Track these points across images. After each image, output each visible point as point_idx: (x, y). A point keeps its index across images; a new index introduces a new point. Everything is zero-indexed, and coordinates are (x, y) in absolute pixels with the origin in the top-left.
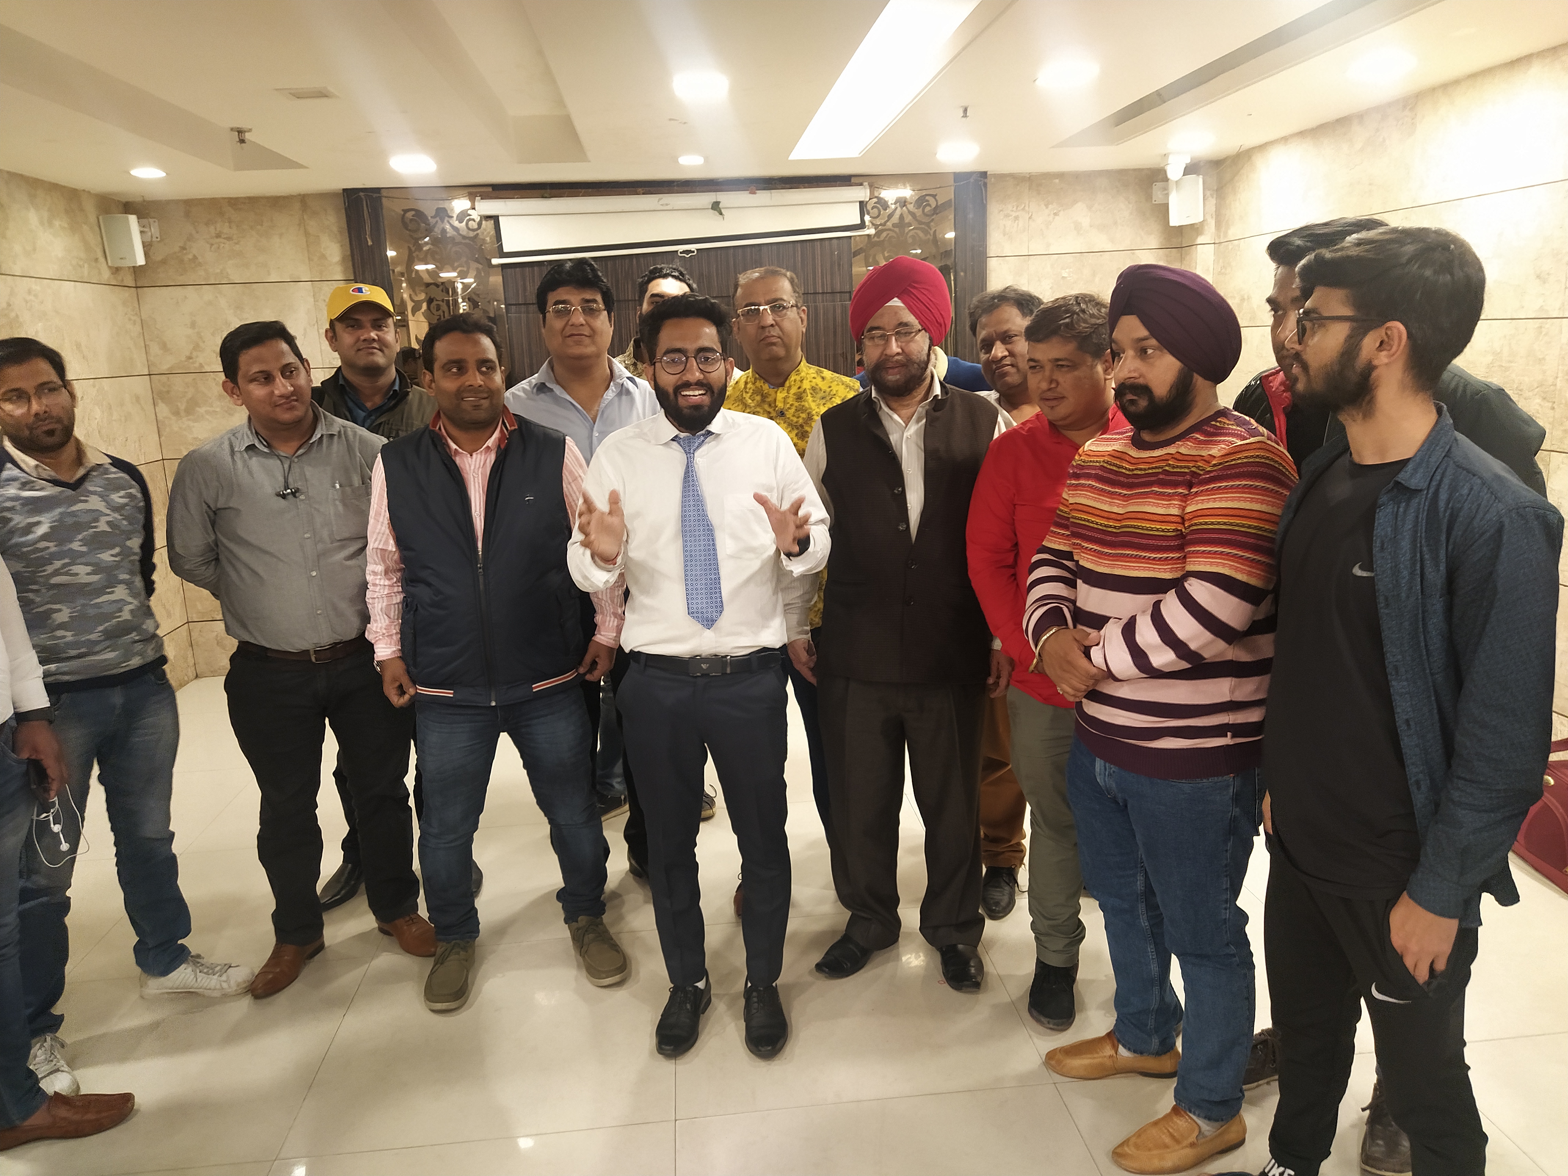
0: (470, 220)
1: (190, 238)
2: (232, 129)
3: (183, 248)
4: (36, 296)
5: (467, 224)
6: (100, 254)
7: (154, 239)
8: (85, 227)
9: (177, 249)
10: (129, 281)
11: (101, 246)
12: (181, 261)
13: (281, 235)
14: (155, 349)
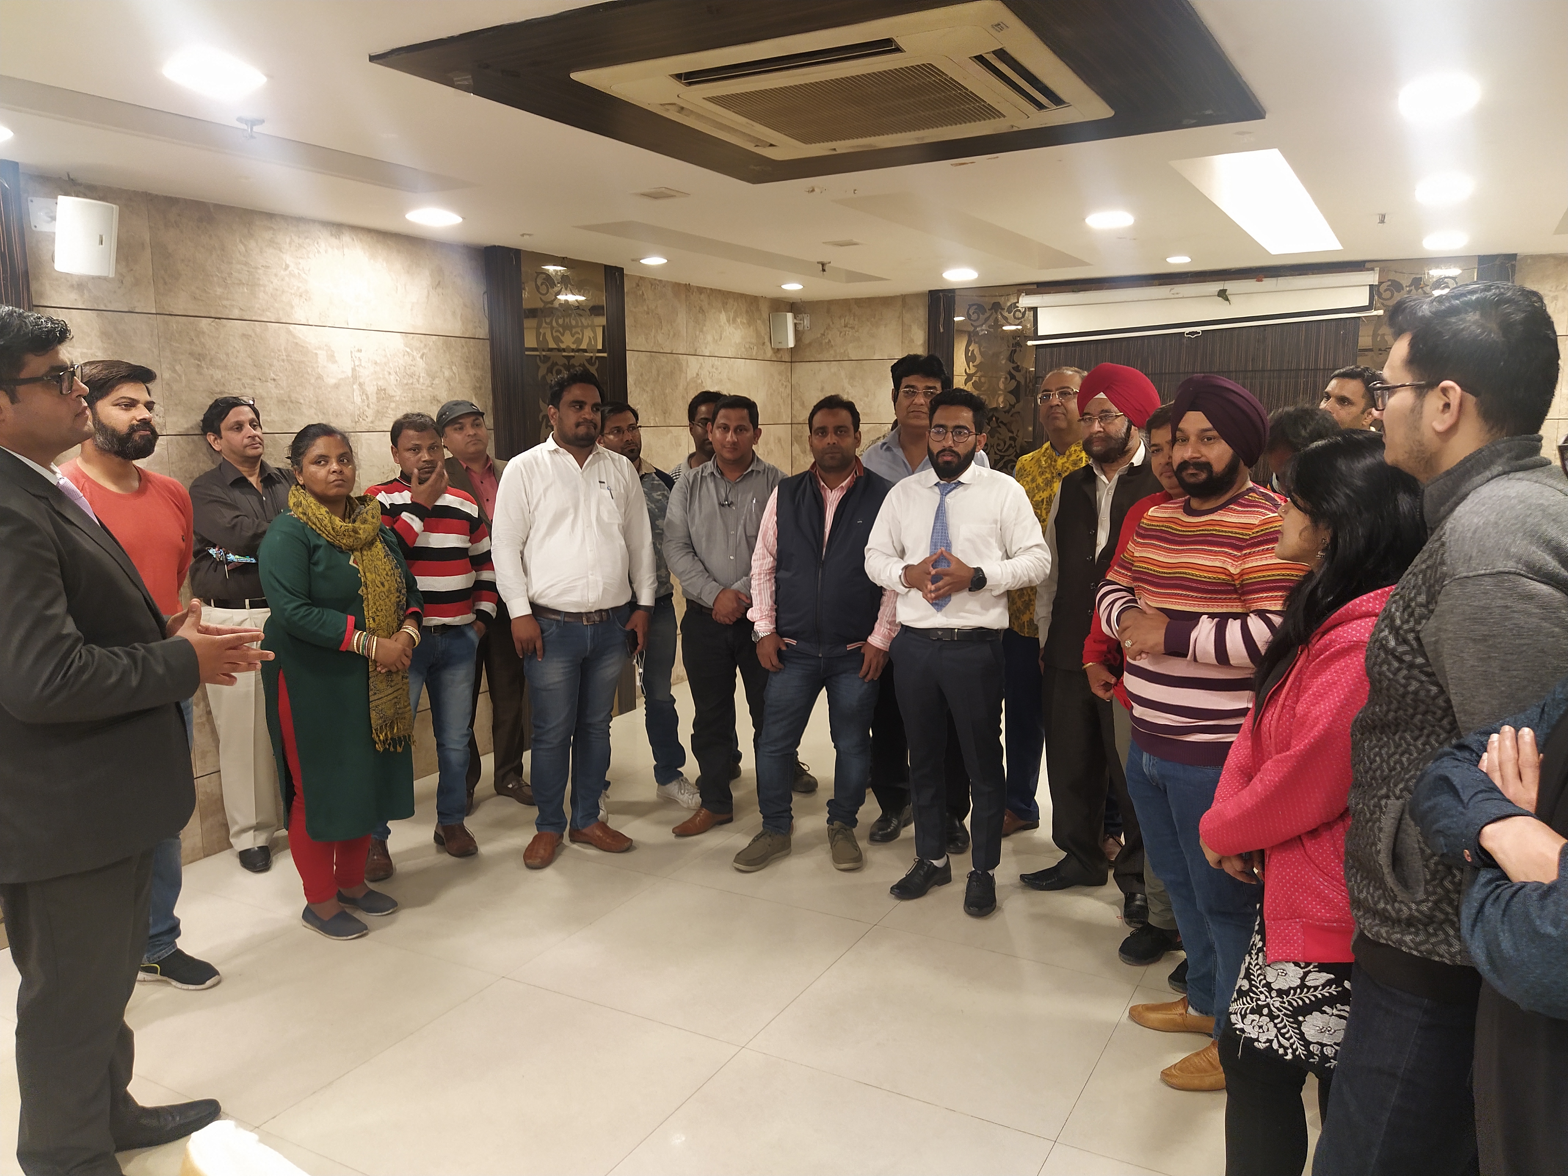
0: (1017, 310)
1: (828, 328)
2: (818, 263)
3: (823, 335)
4: (717, 369)
5: (1014, 315)
6: (767, 340)
7: (806, 328)
8: (759, 321)
9: (819, 335)
10: (787, 358)
11: (769, 334)
12: (821, 344)
13: (886, 325)
14: (797, 405)
